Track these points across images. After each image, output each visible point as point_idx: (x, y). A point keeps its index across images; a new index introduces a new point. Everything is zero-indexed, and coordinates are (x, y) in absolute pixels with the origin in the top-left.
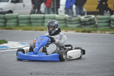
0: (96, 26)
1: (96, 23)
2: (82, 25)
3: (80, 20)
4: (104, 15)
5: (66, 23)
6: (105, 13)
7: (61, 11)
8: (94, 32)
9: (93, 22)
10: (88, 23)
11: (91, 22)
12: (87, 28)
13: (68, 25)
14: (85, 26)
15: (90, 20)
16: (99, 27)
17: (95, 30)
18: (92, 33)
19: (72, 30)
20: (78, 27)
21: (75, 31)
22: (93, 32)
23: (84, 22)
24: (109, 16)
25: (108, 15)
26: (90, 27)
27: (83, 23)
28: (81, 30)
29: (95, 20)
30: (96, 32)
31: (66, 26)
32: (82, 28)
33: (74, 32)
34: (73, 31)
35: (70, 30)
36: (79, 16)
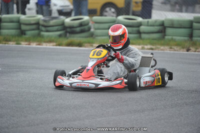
0: (92, 35)
1: (92, 30)
2: (67, 32)
3: (63, 24)
4: (106, 16)
5: (38, 29)
6: (106, 12)
7: (29, 9)
8: (89, 45)
9: (86, 27)
10: (78, 29)
11: (82, 28)
12: (76, 38)
13: (43, 33)
14: (72, 35)
15: (81, 25)
16: (97, 36)
17: (89, 43)
18: (85, 47)
19: (50, 41)
20: (60, 36)
21: (55, 44)
22: (86, 45)
23: (71, 27)
24: (114, 18)
25: (113, 16)
26: (80, 37)
27: (68, 30)
28: (66, 41)
29: (90, 24)
30: (92, 46)
31: (39, 35)
32: (68, 38)
33: (53, 46)
34: (52, 44)
35: (45, 42)
36: (62, 17)
